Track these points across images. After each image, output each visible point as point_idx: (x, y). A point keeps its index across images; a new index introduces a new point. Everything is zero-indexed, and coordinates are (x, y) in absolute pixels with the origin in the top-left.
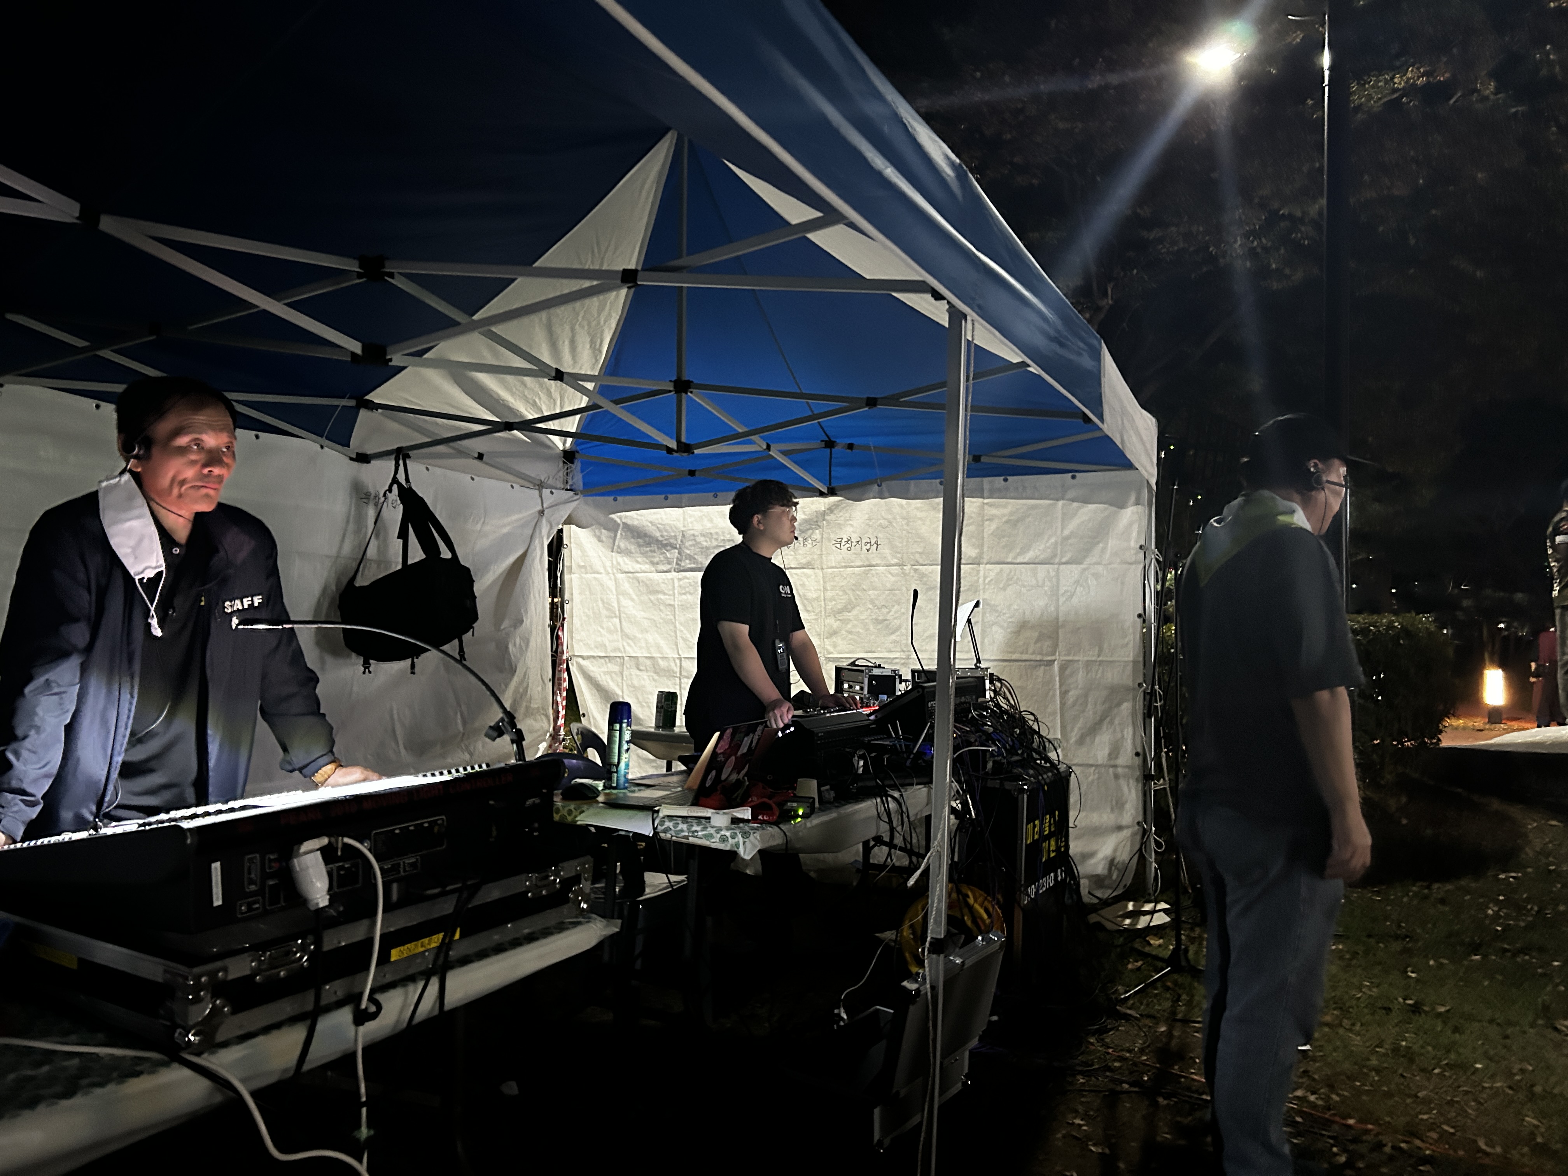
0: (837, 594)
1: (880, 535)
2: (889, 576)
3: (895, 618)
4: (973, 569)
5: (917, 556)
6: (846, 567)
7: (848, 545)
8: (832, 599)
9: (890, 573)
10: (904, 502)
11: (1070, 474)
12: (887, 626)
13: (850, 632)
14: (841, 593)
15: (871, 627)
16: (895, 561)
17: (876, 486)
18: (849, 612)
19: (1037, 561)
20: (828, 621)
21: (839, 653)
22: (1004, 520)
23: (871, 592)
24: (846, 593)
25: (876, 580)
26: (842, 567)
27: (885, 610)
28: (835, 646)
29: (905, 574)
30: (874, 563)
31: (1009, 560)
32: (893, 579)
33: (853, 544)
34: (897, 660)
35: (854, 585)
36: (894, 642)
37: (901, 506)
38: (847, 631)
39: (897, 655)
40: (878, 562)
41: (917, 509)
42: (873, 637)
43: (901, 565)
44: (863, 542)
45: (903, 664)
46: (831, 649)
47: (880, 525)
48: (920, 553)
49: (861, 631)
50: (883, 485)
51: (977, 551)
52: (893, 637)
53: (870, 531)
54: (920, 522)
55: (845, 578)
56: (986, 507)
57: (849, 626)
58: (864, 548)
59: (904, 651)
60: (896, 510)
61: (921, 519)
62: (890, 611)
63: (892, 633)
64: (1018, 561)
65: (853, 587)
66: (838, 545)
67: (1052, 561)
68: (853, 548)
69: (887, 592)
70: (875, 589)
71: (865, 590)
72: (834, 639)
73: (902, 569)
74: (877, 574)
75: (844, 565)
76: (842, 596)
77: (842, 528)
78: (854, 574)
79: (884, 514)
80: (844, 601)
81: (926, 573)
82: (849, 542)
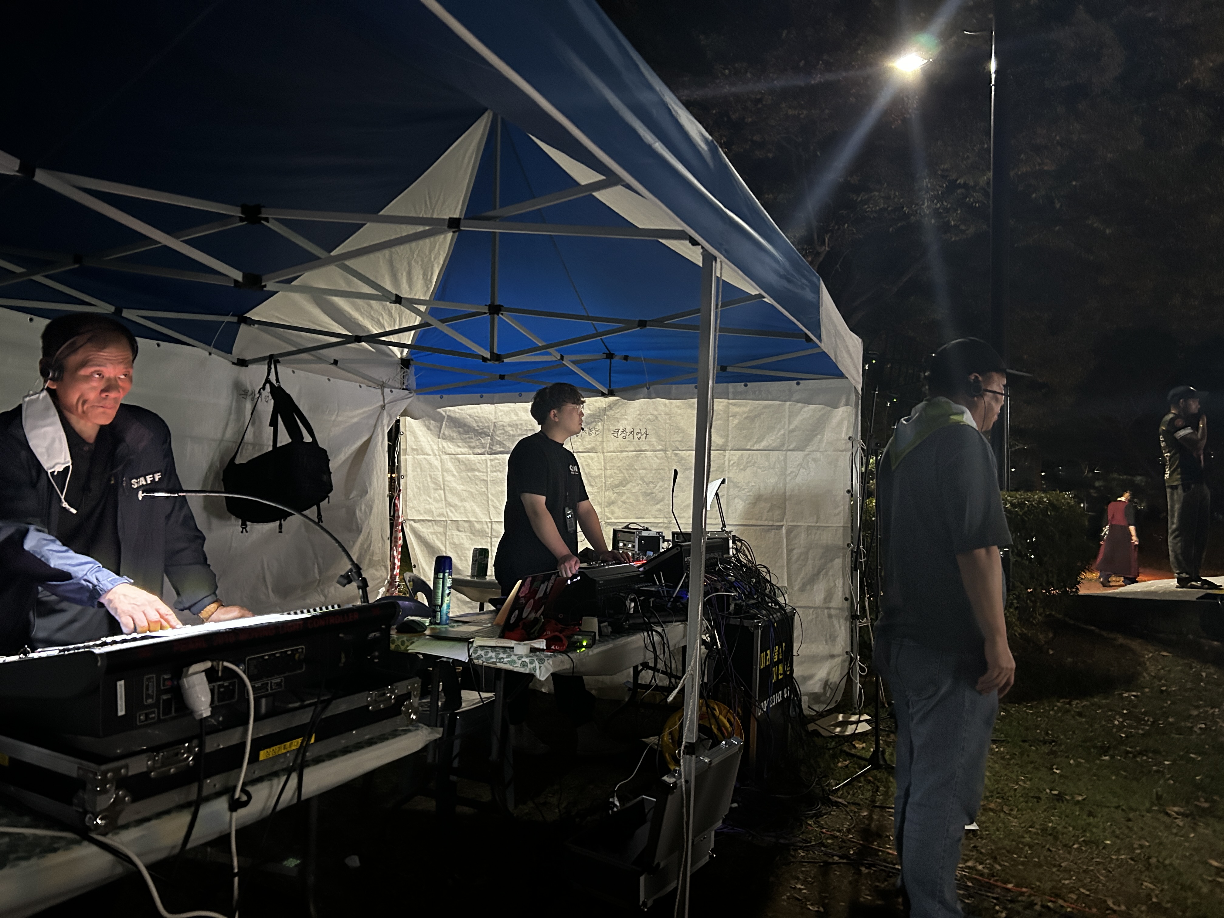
0: (615, 473)
1: (649, 427)
2: (655, 459)
3: (660, 492)
4: (720, 454)
5: (677, 444)
6: (622, 451)
7: (623, 435)
8: (611, 476)
9: (656, 456)
10: (667, 401)
11: (795, 382)
12: (653, 498)
13: (624, 502)
14: (618, 472)
15: (641, 499)
16: (660, 447)
17: (645, 388)
18: (624, 486)
19: (770, 448)
20: (607, 493)
21: (616, 519)
22: (744, 416)
23: (641, 471)
24: (622, 472)
25: (645, 462)
26: (618, 452)
27: (652, 485)
28: (613, 513)
29: (668, 458)
30: (643, 449)
31: (748, 447)
32: (658, 461)
33: (628, 434)
34: (660, 525)
35: (628, 465)
36: (659, 510)
37: (665, 405)
38: (622, 502)
39: (661, 520)
40: (647, 448)
41: (678, 407)
42: (642, 506)
43: (665, 450)
44: (635, 432)
45: (666, 527)
46: (610, 515)
47: (649, 419)
48: (680, 441)
49: (633, 502)
50: (651, 388)
51: (723, 440)
52: (658, 506)
53: (641, 423)
54: (679, 417)
55: (621, 460)
56: (730, 406)
57: (624, 498)
58: (636, 437)
59: (666, 518)
60: (661, 408)
61: (680, 414)
62: (655, 487)
63: (657, 504)
64: (755, 448)
65: (627, 468)
66: (616, 435)
67: (781, 449)
68: (627, 437)
69: (654, 472)
70: (644, 469)
71: (636, 470)
72: (612, 507)
73: (665, 453)
74: (646, 457)
75: (620, 450)
76: (618, 474)
77: (618, 422)
78: (628, 457)
79: (651, 411)
80: (620, 478)
81: (685, 457)
82: (624, 432)
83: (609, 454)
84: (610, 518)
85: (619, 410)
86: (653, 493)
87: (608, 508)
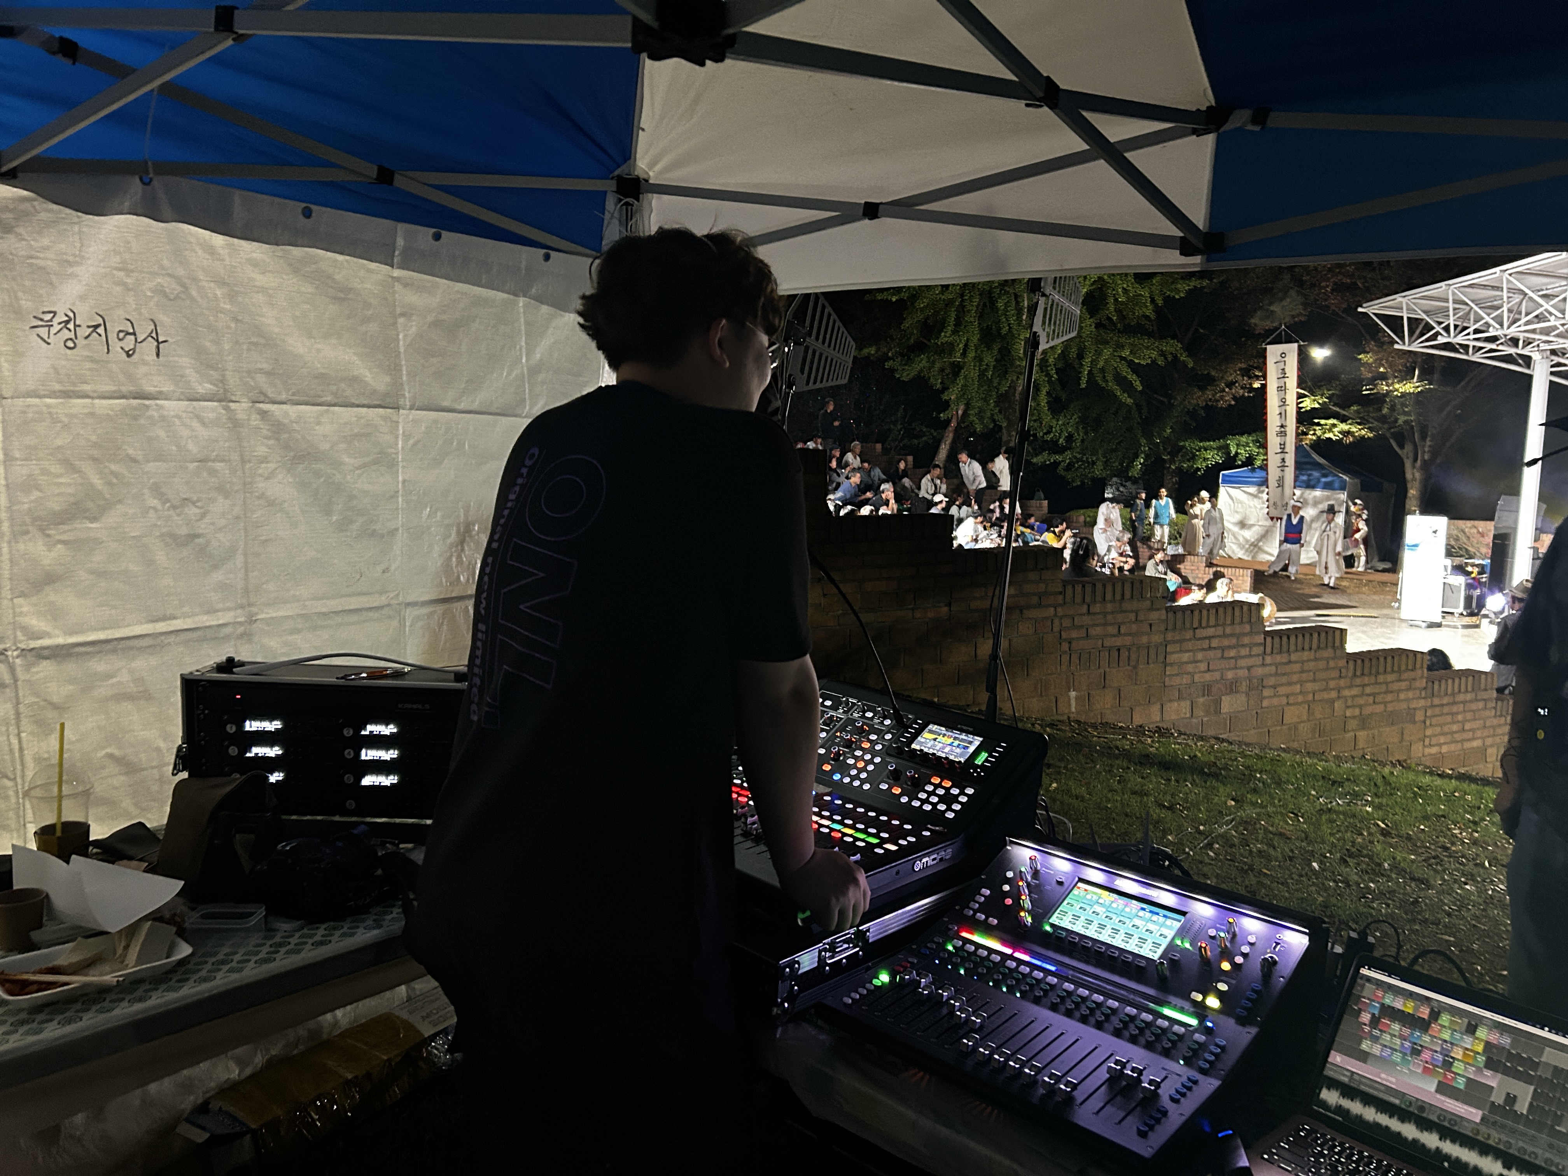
0: (45, 472)
1: (161, 317)
2: (195, 424)
3: (222, 529)
4: (384, 418)
6: (67, 395)
7: (66, 334)
9: (197, 417)
10: (218, 240)
12: (204, 550)
13: (101, 574)
14: (56, 469)
15: (161, 557)
16: (207, 388)
17: (136, 182)
18: (94, 519)
19: (493, 409)
21: (71, 634)
22: (430, 318)
23: (151, 466)
24: (75, 469)
25: (162, 434)
26: (53, 394)
27: (192, 511)
28: (55, 614)
29: (235, 424)
30: (152, 389)
31: (446, 403)
32: (203, 433)
33: (83, 332)
34: (225, 631)
35: (95, 445)
36: (223, 587)
37: (211, 250)
38: (92, 572)
40: (167, 387)
41: (255, 264)
43: (223, 398)
44: (113, 329)
45: (241, 636)
46: (36, 623)
47: (160, 291)
48: (268, 374)
49: (132, 567)
50: (155, 182)
51: (388, 379)
52: (218, 576)
53: (130, 301)
54: (260, 298)
55: (66, 427)
56: (398, 287)
57: (96, 558)
58: (116, 345)
59: (242, 607)
60: (198, 258)
61: (262, 290)
62: (205, 514)
63: (216, 567)
64: (462, 407)
65: (95, 452)
66: (43, 332)
67: (518, 411)
68: (81, 342)
69: (193, 466)
70: (160, 457)
71: (134, 461)
72: (51, 595)
73: (227, 408)
74: (163, 418)
75: (58, 387)
76: (61, 475)
77: (51, 284)
78: (92, 414)
79: (166, 262)
80: (70, 490)
81: (286, 421)
82: (71, 326)
83: (20, 402)
84: (48, 635)
85: (45, 241)
86: (198, 536)
87: (34, 599)
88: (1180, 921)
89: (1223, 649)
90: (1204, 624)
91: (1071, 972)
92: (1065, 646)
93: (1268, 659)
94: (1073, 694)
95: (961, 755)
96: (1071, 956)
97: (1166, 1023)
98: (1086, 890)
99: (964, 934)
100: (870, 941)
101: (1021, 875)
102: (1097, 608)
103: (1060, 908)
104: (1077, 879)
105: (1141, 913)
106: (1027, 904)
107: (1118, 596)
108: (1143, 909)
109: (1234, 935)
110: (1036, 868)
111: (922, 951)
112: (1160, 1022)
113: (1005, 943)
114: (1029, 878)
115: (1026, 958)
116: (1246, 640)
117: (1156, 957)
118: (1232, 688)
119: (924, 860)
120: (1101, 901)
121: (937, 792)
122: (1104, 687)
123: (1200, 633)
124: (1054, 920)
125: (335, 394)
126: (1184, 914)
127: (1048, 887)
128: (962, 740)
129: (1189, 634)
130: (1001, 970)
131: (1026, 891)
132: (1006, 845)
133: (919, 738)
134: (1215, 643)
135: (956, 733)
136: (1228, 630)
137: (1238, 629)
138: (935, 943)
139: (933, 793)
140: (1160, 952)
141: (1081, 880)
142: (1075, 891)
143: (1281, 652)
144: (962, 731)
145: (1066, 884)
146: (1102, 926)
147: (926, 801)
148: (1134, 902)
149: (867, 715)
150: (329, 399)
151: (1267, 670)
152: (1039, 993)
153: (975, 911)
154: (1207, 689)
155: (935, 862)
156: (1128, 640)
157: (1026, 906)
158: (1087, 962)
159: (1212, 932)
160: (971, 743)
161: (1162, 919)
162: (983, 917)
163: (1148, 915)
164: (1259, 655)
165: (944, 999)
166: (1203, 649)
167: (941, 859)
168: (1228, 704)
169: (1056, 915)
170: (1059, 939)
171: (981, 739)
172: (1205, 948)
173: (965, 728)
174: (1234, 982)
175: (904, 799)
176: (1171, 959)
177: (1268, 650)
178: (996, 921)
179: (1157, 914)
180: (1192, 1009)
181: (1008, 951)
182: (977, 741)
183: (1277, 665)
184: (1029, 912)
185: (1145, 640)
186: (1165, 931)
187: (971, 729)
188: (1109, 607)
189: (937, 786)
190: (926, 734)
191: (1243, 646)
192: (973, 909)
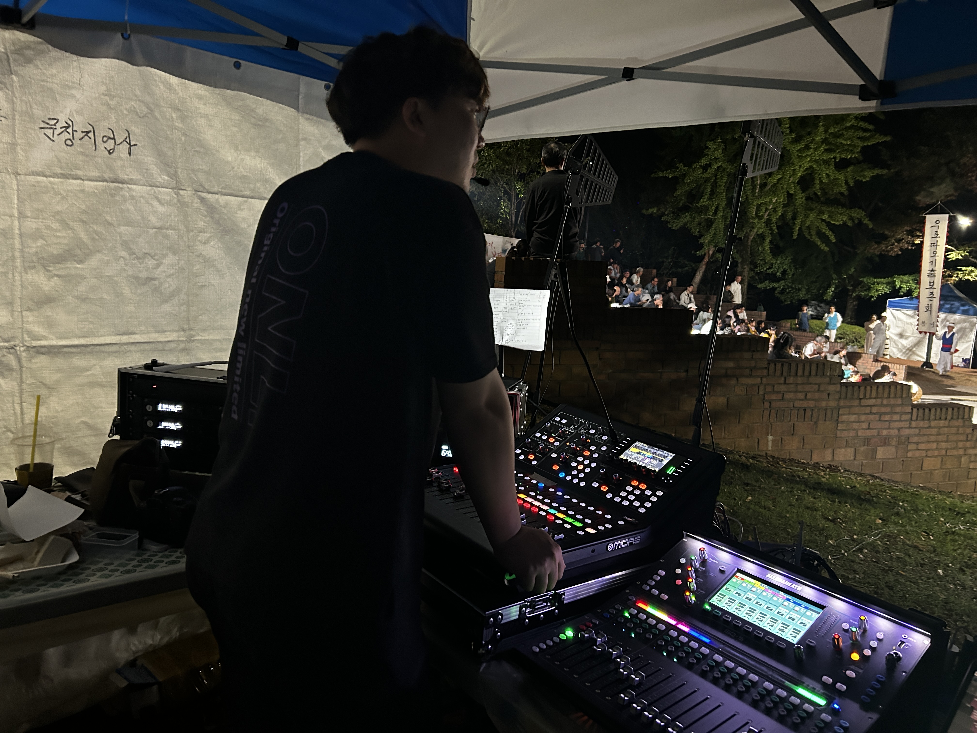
0: (48, 227)
1: (134, 129)
2: (155, 203)
3: (169, 276)
5: (201, 177)
6: (65, 176)
7: (66, 136)
8: (37, 235)
9: (156, 198)
10: (176, 81)
12: (156, 289)
13: (84, 299)
14: (55, 225)
15: (127, 292)
16: (164, 179)
17: (119, 35)
18: (80, 262)
20: (30, 276)
21: (61, 338)
22: (323, 143)
23: (123, 229)
24: (69, 227)
25: (131, 207)
26: (56, 176)
27: (150, 262)
28: (50, 324)
29: (182, 205)
30: (125, 177)
32: (161, 209)
33: (78, 135)
35: (84, 212)
36: (168, 315)
37: (170, 87)
38: (77, 297)
39: (173, 336)
40: (136, 176)
41: (200, 98)
42: (131, 308)
43: (175, 187)
44: (99, 135)
45: (182, 350)
46: (38, 330)
47: (133, 111)
48: (207, 173)
49: (105, 296)
50: (133, 39)
52: (166, 308)
53: (113, 116)
54: (204, 121)
55: (63, 198)
56: (301, 120)
57: (82, 289)
58: (101, 146)
59: (184, 330)
60: (160, 91)
61: (205, 116)
62: (158, 265)
63: (164, 301)
65: (84, 217)
66: (49, 132)
68: (76, 142)
69: (152, 231)
70: (129, 223)
71: (110, 224)
72: (48, 311)
73: (177, 194)
74: (132, 197)
75: (59, 171)
76: (59, 231)
77: (56, 100)
78: (83, 191)
79: (138, 93)
80: (66, 241)
81: (217, 206)
82: (70, 130)
83: (31, 178)
84: (45, 338)
85: (54, 71)
86: (153, 279)
87: (36, 313)
88: (819, 613)
89: (881, 414)
90: (868, 396)
91: (722, 646)
92: (767, 404)
93: (914, 424)
94: (770, 438)
95: (657, 466)
96: (723, 632)
97: (798, 701)
98: (742, 579)
99: (641, 605)
100: (565, 602)
101: (690, 562)
102: (791, 380)
103: (720, 592)
104: (736, 569)
105: (786, 603)
106: (693, 585)
107: (807, 373)
108: (789, 600)
109: (865, 631)
110: (704, 558)
111: (604, 615)
112: (793, 699)
113: (671, 615)
114: (698, 565)
115: (686, 629)
116: (898, 410)
117: (795, 641)
118: (885, 442)
119: (617, 543)
120: (754, 589)
121: (635, 492)
122: (793, 435)
123: (864, 402)
124: (714, 601)
125: (252, 190)
126: (822, 607)
127: (712, 574)
128: (660, 455)
129: (856, 402)
130: (665, 637)
131: (694, 576)
132: (683, 538)
133: (627, 451)
134: (875, 410)
135: (655, 450)
136: (885, 402)
137: (892, 402)
138: (615, 609)
139: (631, 493)
140: (799, 637)
141: (739, 571)
142: (734, 579)
143: (923, 420)
144: (660, 448)
145: (727, 573)
146: (752, 610)
147: (626, 498)
148: (781, 593)
149: (590, 432)
150: (247, 193)
151: (912, 431)
152: (693, 660)
153: (652, 587)
154: (867, 441)
155: (625, 545)
156: (812, 404)
157: (692, 587)
158: (736, 639)
159: (846, 626)
160: (665, 457)
161: (803, 610)
162: (657, 592)
163: (792, 605)
164: (906, 421)
165: (613, 657)
166: (866, 414)
167: (631, 544)
168: (882, 453)
169: (716, 597)
170: (716, 617)
171: (674, 455)
172: (838, 639)
173: (662, 446)
174: (861, 671)
175: (609, 496)
176: (808, 645)
177: (914, 417)
178: (667, 597)
179: (800, 605)
180: (822, 691)
181: (673, 622)
182: (671, 456)
183: (920, 428)
184: (693, 592)
185: (824, 404)
186: (805, 620)
187: (667, 447)
188: (800, 380)
189: (635, 488)
190: (633, 449)
191: (896, 413)
192: (649, 585)
